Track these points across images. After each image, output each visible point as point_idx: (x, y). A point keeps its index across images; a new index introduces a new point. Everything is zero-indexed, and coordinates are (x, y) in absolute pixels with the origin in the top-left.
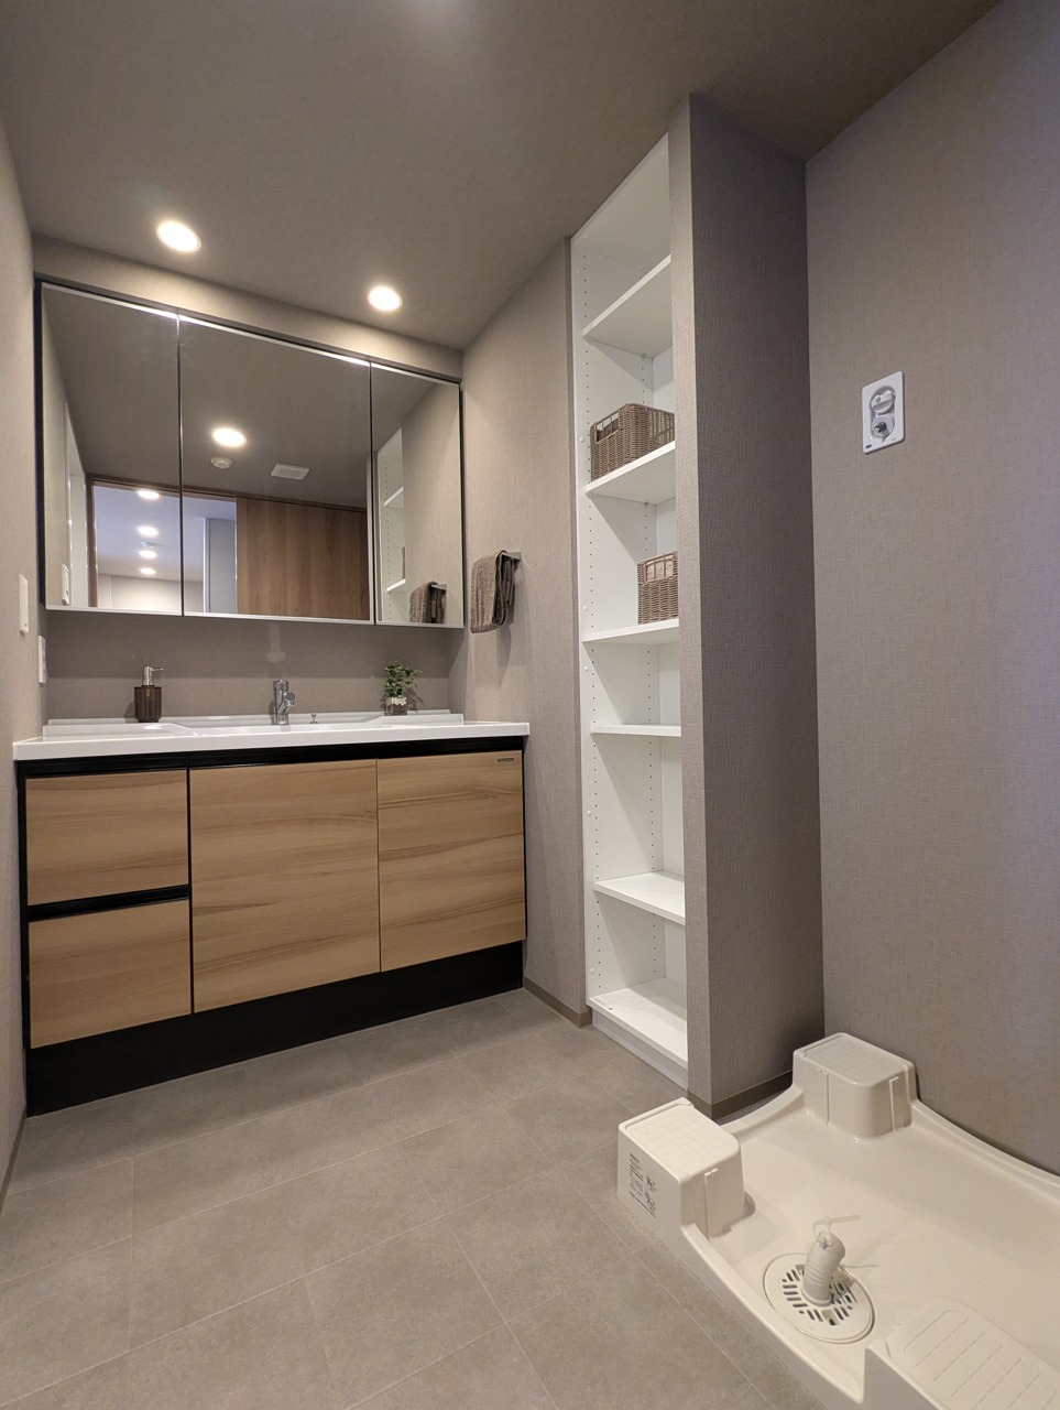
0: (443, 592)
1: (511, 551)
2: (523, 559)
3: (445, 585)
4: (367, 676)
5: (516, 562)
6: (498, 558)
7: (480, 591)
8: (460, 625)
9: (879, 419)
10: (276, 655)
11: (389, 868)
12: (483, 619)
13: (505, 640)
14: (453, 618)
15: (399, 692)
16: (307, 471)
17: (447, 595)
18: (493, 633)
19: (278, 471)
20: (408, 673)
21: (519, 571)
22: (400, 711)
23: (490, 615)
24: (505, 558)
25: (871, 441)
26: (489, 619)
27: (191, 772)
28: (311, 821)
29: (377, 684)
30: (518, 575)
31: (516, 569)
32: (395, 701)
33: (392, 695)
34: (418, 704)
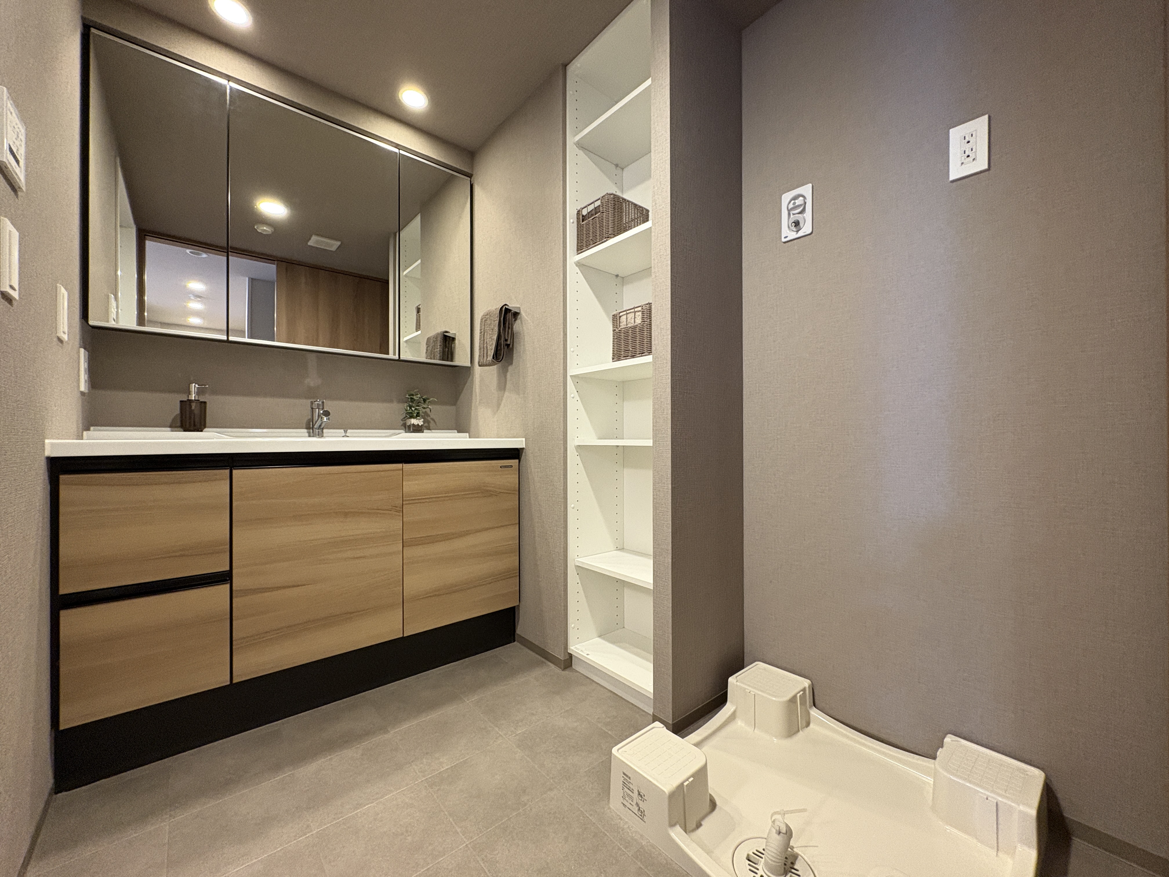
0: (453, 339)
1: (513, 305)
2: (523, 313)
3: (455, 334)
4: (391, 401)
5: (516, 315)
6: (501, 310)
8: (468, 364)
9: (793, 218)
10: (312, 380)
11: (409, 552)
12: (487, 356)
13: (503, 374)
14: (461, 358)
15: (418, 415)
16: (339, 243)
17: (457, 341)
18: (494, 369)
19: (314, 241)
20: (425, 400)
21: (518, 322)
22: (418, 429)
23: (491, 353)
24: (508, 311)
25: (788, 233)
26: (490, 358)
27: (235, 472)
28: (346, 515)
29: (398, 409)
30: (517, 326)
31: (515, 320)
32: (414, 421)
33: (412, 417)
34: (432, 424)
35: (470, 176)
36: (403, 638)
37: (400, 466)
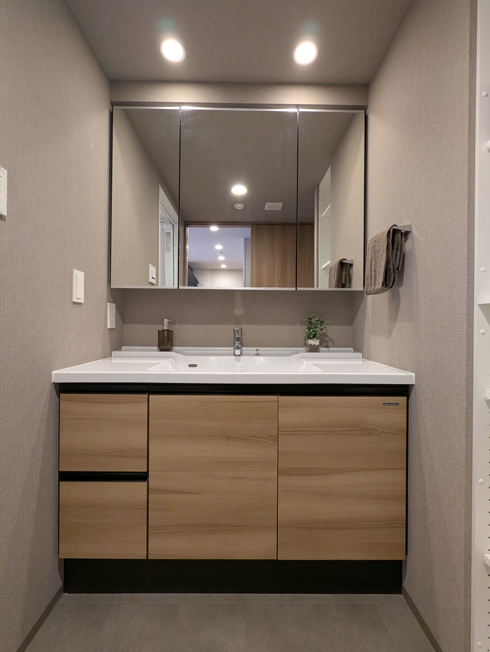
0: (351, 265)
1: (402, 225)
2: (415, 232)
3: (353, 260)
4: (295, 324)
5: (407, 234)
6: (389, 232)
7: (373, 262)
8: (361, 289)
10: (239, 311)
11: (283, 480)
12: (375, 284)
13: (395, 300)
14: (357, 285)
15: (314, 336)
16: (281, 204)
17: (354, 267)
18: (386, 295)
19: (268, 206)
20: (322, 323)
21: (409, 241)
22: (314, 349)
23: (380, 279)
24: (396, 231)
26: (379, 285)
27: (150, 396)
28: (229, 438)
29: (301, 330)
30: (408, 245)
31: (406, 240)
32: (311, 342)
33: (309, 338)
34: (330, 343)
35: (365, 108)
36: (276, 562)
37: (275, 398)
